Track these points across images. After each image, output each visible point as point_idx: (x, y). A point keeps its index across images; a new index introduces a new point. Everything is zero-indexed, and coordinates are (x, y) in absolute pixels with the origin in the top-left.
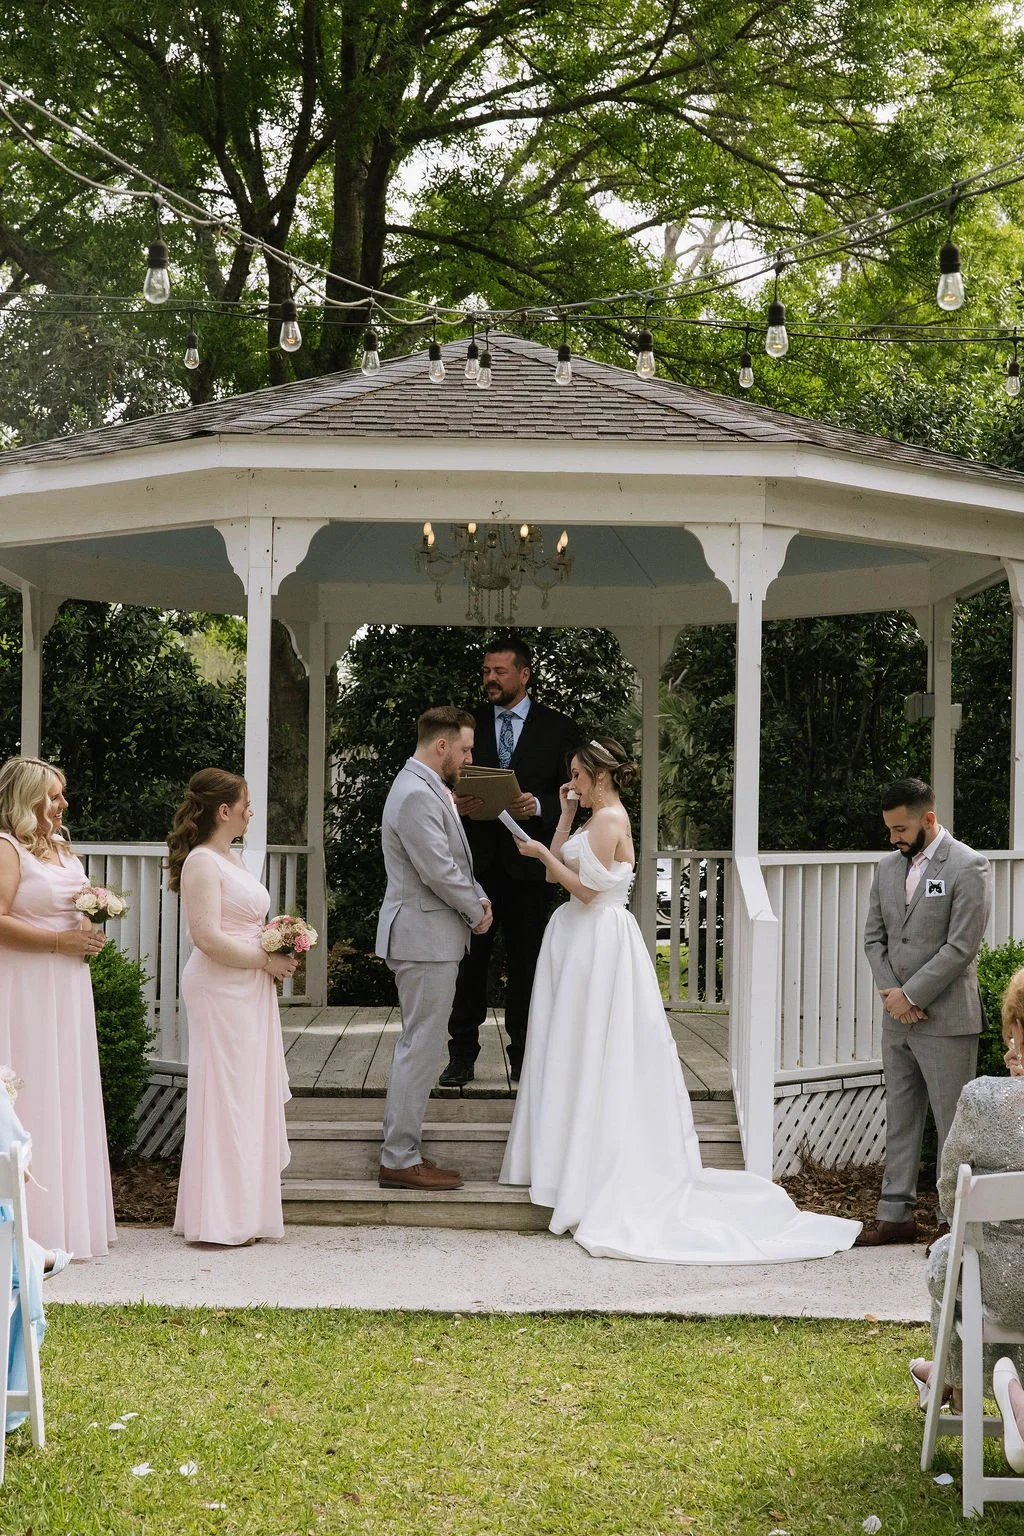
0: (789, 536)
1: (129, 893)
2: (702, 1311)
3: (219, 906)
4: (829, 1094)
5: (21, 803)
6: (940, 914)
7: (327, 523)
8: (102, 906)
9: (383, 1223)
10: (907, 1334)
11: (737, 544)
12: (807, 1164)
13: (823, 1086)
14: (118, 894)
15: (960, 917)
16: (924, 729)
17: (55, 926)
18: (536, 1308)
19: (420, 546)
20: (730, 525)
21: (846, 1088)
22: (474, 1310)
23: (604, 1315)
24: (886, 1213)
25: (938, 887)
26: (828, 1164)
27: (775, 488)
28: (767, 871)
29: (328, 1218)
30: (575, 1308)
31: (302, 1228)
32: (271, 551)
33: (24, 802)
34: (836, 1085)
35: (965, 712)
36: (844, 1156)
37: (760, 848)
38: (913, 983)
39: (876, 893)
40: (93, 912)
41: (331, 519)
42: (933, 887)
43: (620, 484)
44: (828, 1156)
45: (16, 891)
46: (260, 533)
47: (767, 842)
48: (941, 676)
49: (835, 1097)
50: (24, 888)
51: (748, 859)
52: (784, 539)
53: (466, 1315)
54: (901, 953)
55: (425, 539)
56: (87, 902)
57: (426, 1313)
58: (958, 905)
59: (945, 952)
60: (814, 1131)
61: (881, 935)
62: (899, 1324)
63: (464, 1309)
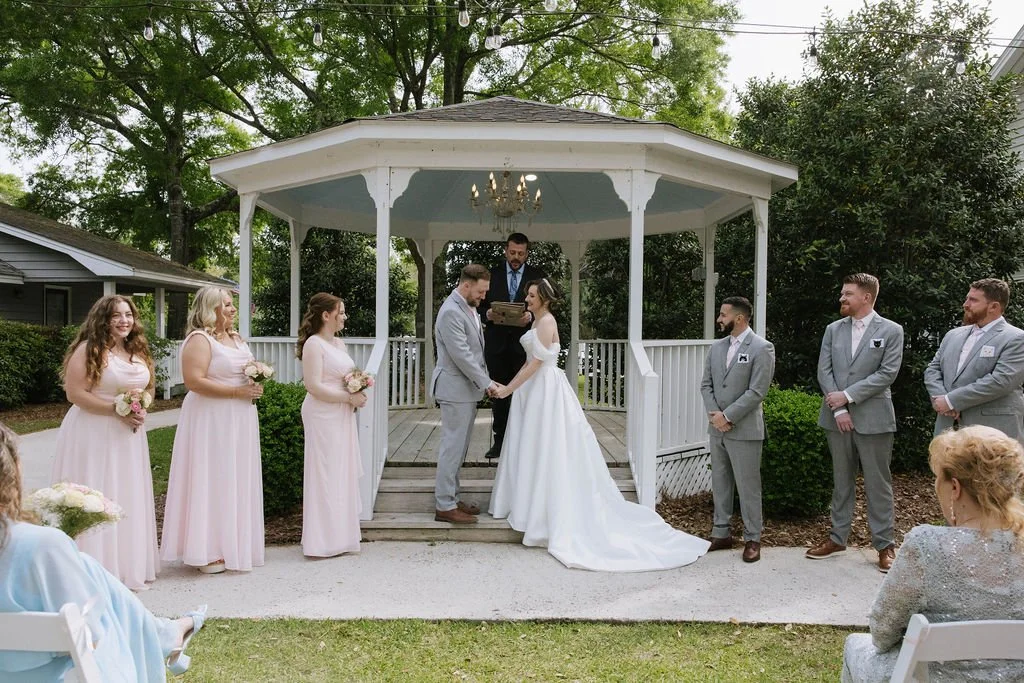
0: (658, 177)
1: (275, 363)
2: (632, 618)
3: (321, 369)
4: (675, 461)
5: (207, 307)
6: (746, 372)
7: (418, 170)
8: (260, 372)
9: (447, 540)
10: (756, 633)
11: (631, 181)
12: (665, 498)
13: (672, 458)
14: (269, 365)
15: (757, 373)
16: (701, 283)
17: (233, 383)
18: (532, 616)
19: (470, 197)
20: (627, 170)
21: (683, 457)
22: (494, 619)
23: (573, 622)
24: (718, 534)
25: (745, 358)
26: (674, 497)
27: (651, 150)
28: (647, 349)
29: (417, 537)
30: (555, 617)
31: (403, 543)
32: (389, 184)
33: (209, 306)
34: (678, 456)
35: (720, 276)
36: (682, 492)
37: (643, 338)
38: (730, 409)
39: (709, 360)
40: (255, 376)
41: (420, 168)
42: (742, 357)
43: (570, 148)
44: (674, 493)
45: (209, 364)
46: (384, 173)
47: (647, 334)
48: (709, 260)
49: (678, 462)
50: (214, 362)
51: (636, 343)
52: (655, 178)
53: (490, 622)
54: (723, 394)
55: (473, 194)
56: (252, 371)
57: (465, 621)
58: (756, 368)
59: (748, 394)
60: (668, 479)
61: (710, 384)
62: (751, 625)
63: (488, 618)
